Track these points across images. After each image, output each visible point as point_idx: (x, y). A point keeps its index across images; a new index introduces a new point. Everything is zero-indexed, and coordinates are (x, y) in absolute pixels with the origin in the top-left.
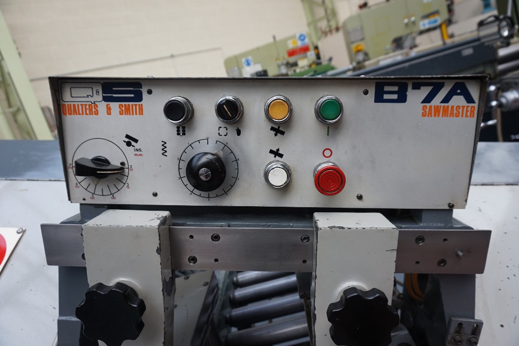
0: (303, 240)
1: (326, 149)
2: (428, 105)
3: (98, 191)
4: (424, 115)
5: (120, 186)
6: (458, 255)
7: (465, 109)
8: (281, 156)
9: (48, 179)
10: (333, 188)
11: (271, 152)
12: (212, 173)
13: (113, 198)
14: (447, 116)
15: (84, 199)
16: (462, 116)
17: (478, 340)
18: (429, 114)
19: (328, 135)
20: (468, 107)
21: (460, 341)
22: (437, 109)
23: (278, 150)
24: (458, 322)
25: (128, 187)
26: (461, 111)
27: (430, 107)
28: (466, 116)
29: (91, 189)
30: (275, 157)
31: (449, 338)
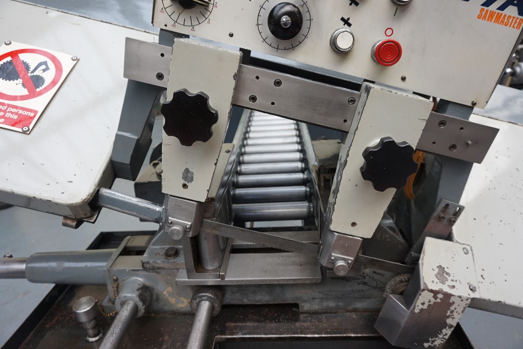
0: (349, 102)
1: (389, 28)
2: (486, 8)
3: (181, 21)
4: (479, 17)
5: (202, 19)
6: (467, 144)
7: (515, 19)
8: (350, 25)
9: (100, 20)
10: (389, 59)
11: (343, 19)
12: (292, 22)
13: (193, 29)
14: (498, 23)
15: (166, 25)
16: (510, 26)
17: (456, 219)
18: (484, 17)
19: (394, 15)
20: (518, 18)
21: (443, 218)
22: (492, 13)
23: (348, 19)
24: (447, 203)
25: (209, 22)
26: (510, 21)
27: (487, 11)
28: (513, 27)
29: (175, 17)
30: (344, 25)
31: (435, 214)
